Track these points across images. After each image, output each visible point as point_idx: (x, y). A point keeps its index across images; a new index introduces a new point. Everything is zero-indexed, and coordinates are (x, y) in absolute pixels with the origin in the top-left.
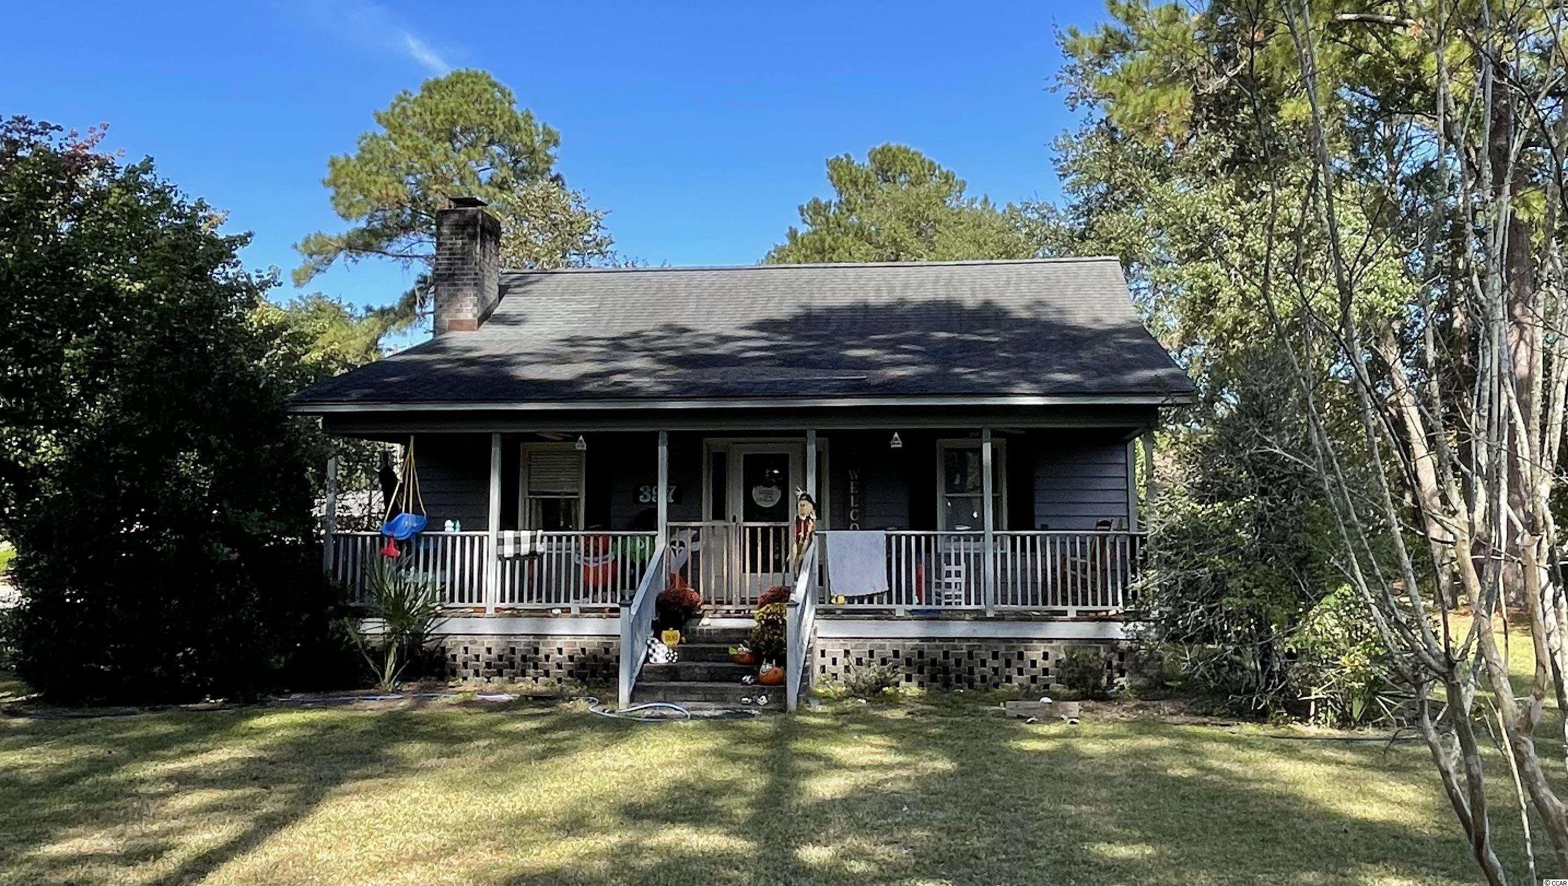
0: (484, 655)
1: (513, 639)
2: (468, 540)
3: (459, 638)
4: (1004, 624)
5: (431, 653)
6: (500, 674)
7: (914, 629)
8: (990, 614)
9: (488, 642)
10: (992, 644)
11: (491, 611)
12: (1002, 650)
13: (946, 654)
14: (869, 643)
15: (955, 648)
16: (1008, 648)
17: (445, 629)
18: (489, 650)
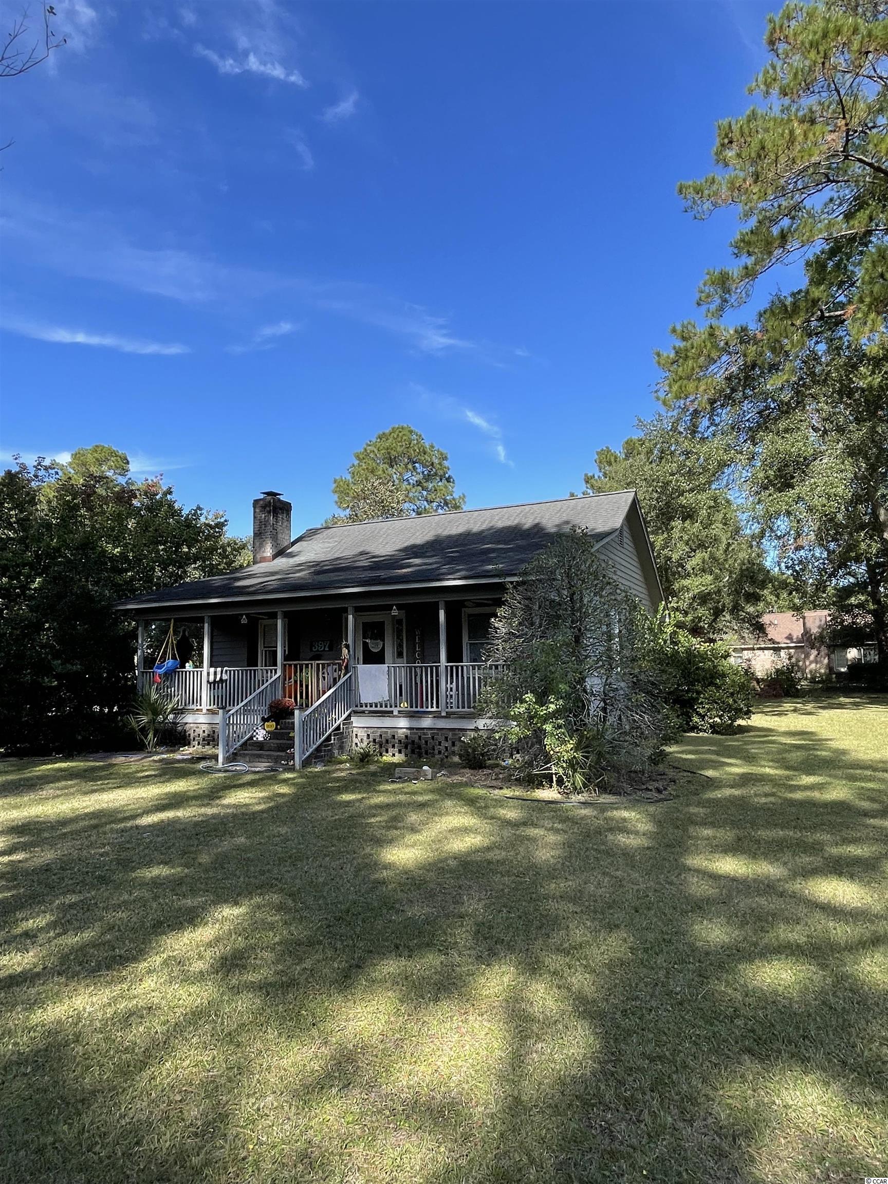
0: (202, 734)
1: (214, 726)
2: (195, 673)
3: (192, 725)
4: (450, 720)
5: (180, 733)
6: (208, 744)
7: (403, 723)
8: (444, 714)
9: (204, 727)
10: (444, 732)
11: (204, 711)
12: (450, 736)
13: (420, 737)
14: (379, 730)
15: (424, 734)
16: (453, 735)
17: (185, 721)
18: (204, 731)
